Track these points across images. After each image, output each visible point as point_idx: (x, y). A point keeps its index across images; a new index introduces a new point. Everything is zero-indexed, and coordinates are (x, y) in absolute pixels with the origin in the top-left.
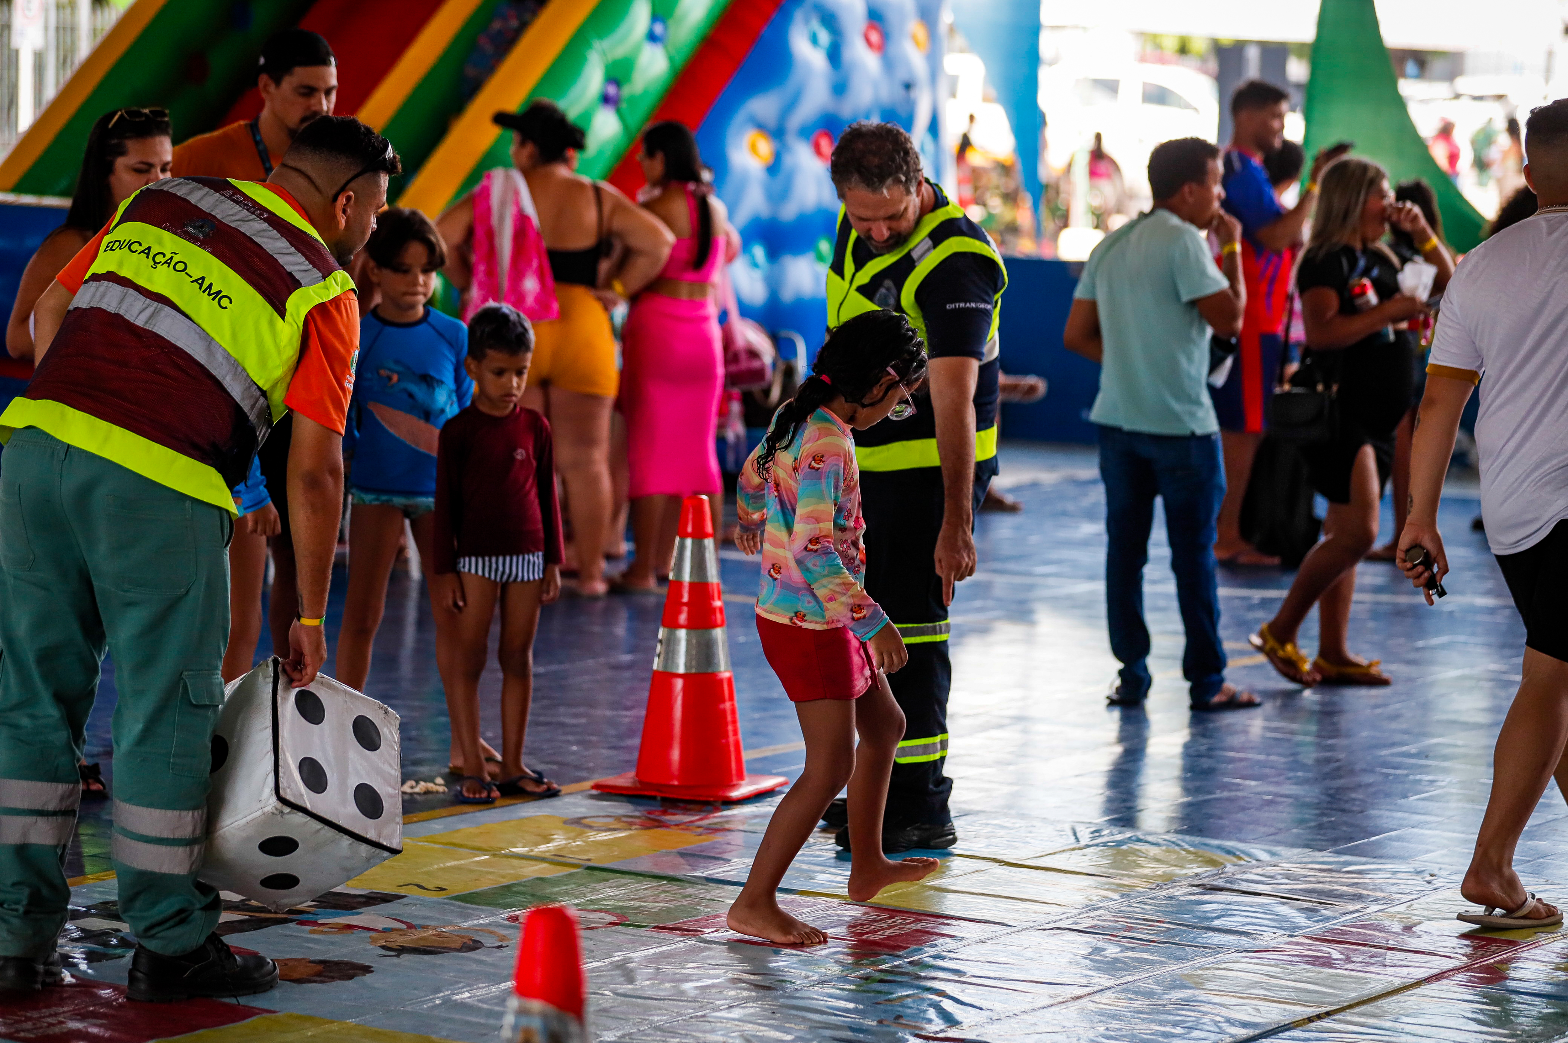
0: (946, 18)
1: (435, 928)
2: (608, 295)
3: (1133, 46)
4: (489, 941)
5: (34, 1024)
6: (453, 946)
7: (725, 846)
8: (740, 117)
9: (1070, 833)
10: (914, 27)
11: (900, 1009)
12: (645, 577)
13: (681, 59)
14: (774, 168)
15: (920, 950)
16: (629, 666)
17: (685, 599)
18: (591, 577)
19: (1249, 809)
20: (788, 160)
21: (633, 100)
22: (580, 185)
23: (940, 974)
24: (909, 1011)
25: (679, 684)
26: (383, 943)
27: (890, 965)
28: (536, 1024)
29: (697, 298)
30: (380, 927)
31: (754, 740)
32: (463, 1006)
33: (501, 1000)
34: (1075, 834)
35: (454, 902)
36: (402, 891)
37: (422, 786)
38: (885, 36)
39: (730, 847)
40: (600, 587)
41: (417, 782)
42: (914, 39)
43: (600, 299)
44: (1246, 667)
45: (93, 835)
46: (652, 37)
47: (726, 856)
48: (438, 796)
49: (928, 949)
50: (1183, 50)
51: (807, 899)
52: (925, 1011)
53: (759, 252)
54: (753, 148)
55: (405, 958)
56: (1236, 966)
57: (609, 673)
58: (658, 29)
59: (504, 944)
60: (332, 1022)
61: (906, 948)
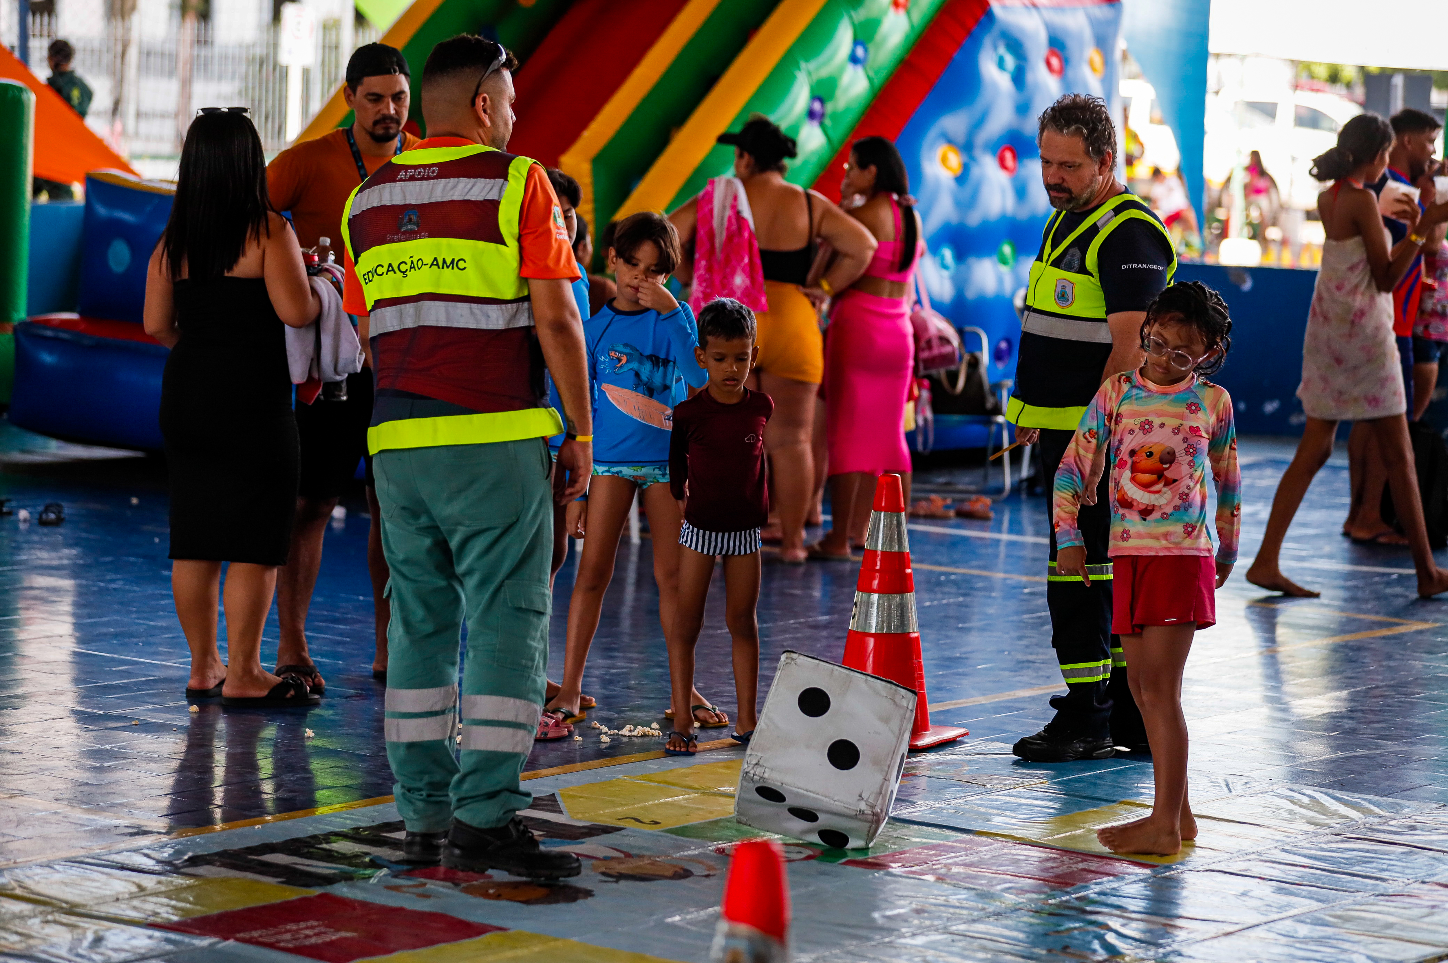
0: (1121, 45)
1: (650, 857)
2: (817, 292)
3: (1288, 74)
4: (698, 870)
5: (293, 935)
6: (667, 874)
7: (912, 790)
8: (933, 132)
9: (1223, 784)
10: (1092, 53)
11: (1068, 940)
12: (843, 545)
13: (879, 79)
14: (961, 179)
15: (1086, 887)
16: (826, 626)
17: (878, 567)
18: (794, 546)
19: (1387, 766)
20: (975, 172)
21: (835, 116)
22: (794, 193)
23: (1105, 910)
24: (1075, 942)
25: (871, 642)
26: (603, 870)
27: (1058, 900)
28: (742, 946)
29: (896, 297)
30: (601, 855)
31: (938, 694)
32: (674, 926)
33: (710, 923)
34: (1227, 785)
35: (666, 834)
36: (621, 824)
37: (640, 730)
38: (1065, 62)
39: (915, 791)
40: (801, 554)
41: (635, 728)
42: (1091, 64)
43: (807, 295)
44: (1384, 638)
45: (347, 768)
46: (854, 59)
47: (911, 799)
48: (654, 738)
49: (1093, 886)
50: (1334, 78)
51: (984, 839)
52: (1090, 942)
53: (948, 254)
54: (944, 160)
55: (623, 883)
56: (1374, 908)
57: (808, 632)
58: (860, 52)
59: (711, 873)
60: (556, 939)
61: (1073, 885)
